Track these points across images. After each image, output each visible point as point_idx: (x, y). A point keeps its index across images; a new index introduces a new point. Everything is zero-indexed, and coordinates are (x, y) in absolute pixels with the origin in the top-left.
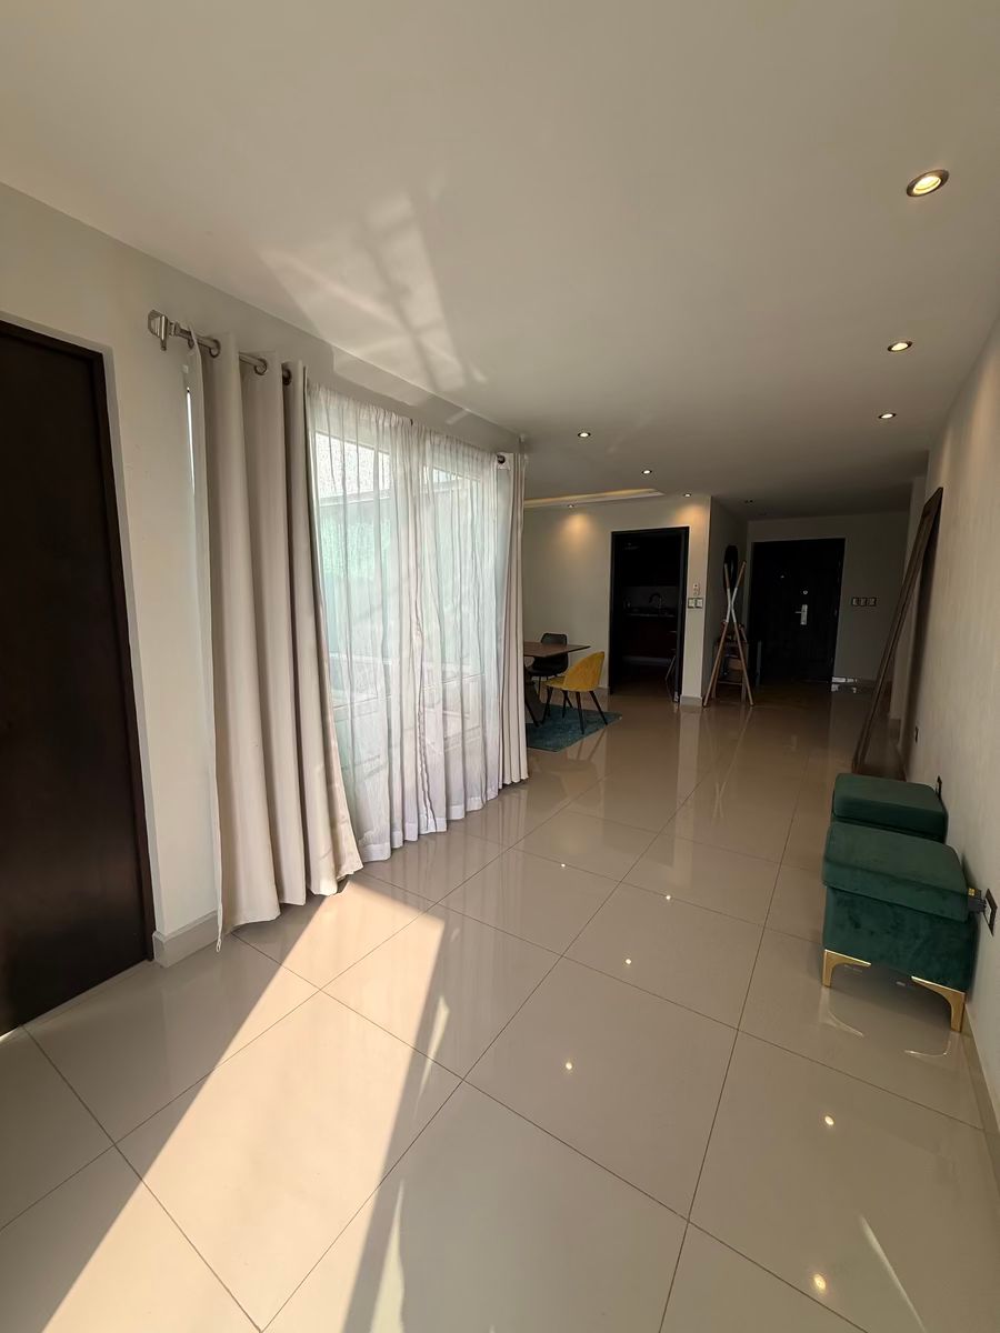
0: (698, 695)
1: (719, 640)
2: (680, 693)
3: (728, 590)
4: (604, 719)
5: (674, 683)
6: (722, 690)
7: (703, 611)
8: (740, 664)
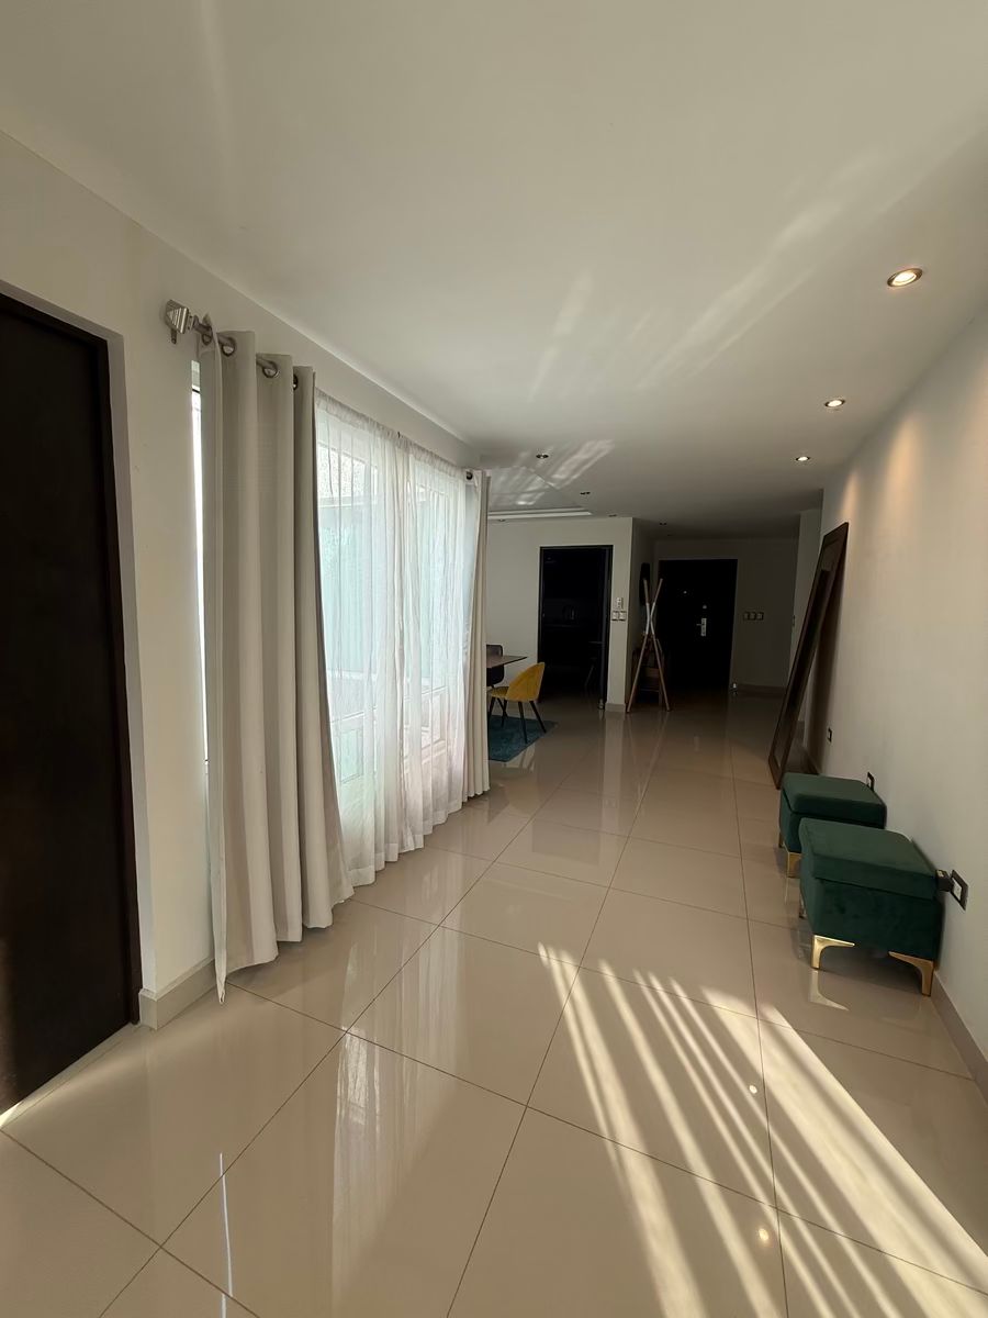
0: (622, 701)
1: (639, 650)
2: (605, 700)
3: (648, 605)
4: (542, 727)
5: (601, 692)
6: (643, 697)
7: (626, 622)
8: (659, 673)
